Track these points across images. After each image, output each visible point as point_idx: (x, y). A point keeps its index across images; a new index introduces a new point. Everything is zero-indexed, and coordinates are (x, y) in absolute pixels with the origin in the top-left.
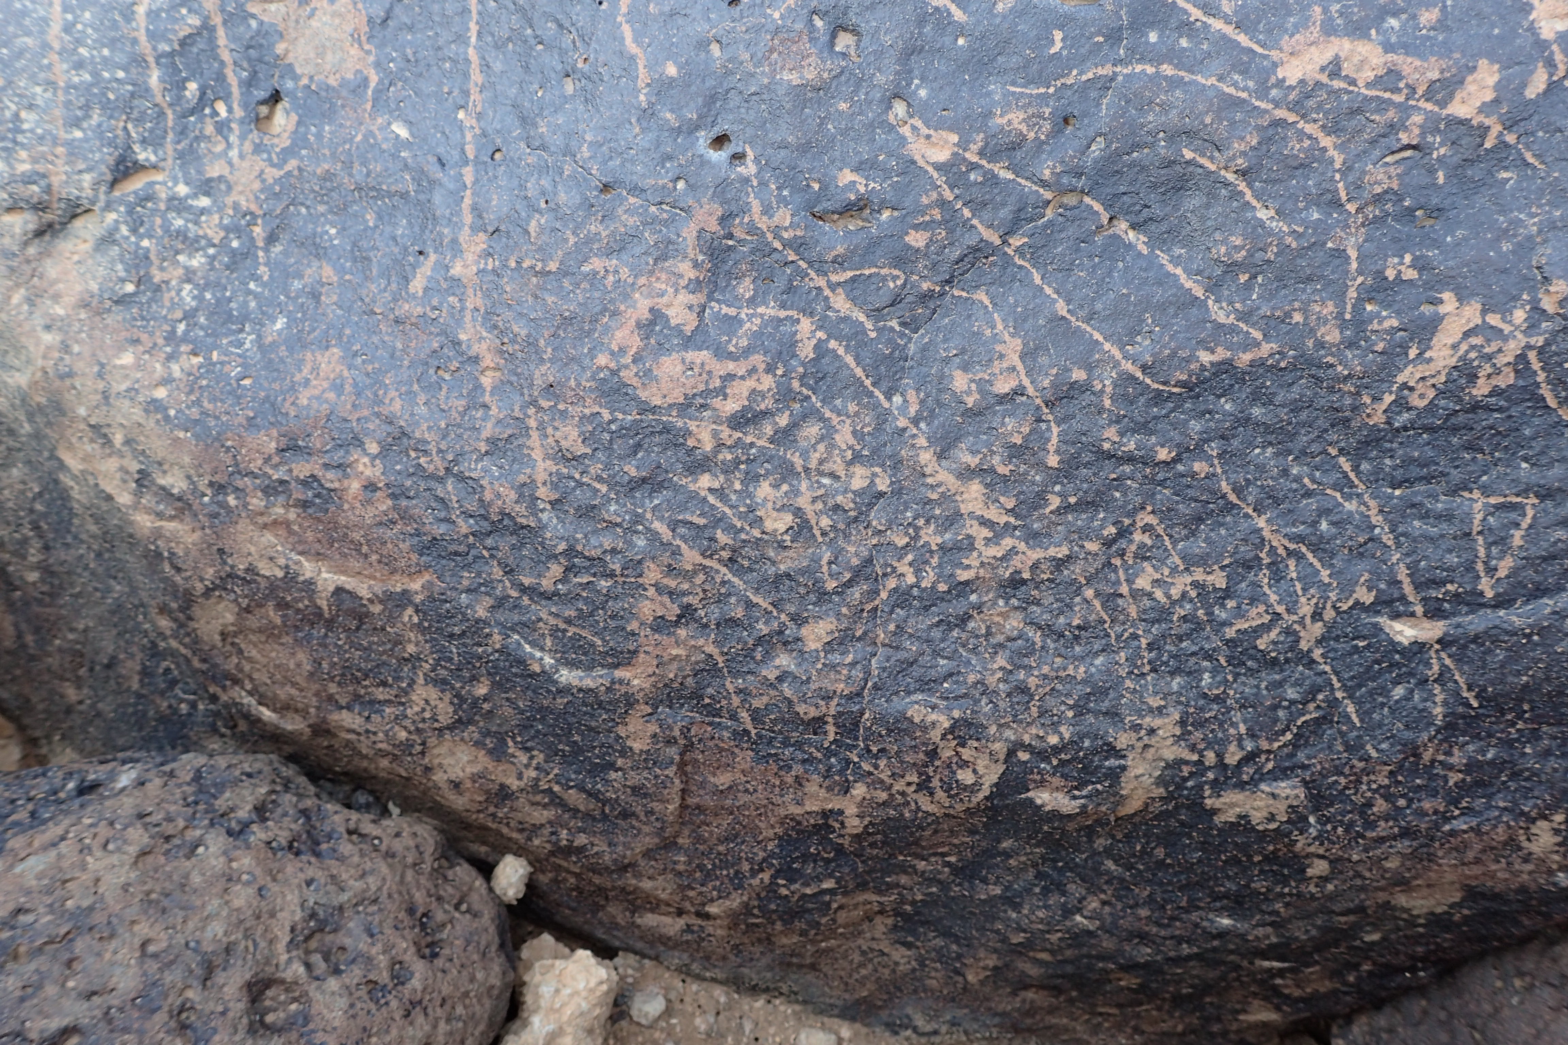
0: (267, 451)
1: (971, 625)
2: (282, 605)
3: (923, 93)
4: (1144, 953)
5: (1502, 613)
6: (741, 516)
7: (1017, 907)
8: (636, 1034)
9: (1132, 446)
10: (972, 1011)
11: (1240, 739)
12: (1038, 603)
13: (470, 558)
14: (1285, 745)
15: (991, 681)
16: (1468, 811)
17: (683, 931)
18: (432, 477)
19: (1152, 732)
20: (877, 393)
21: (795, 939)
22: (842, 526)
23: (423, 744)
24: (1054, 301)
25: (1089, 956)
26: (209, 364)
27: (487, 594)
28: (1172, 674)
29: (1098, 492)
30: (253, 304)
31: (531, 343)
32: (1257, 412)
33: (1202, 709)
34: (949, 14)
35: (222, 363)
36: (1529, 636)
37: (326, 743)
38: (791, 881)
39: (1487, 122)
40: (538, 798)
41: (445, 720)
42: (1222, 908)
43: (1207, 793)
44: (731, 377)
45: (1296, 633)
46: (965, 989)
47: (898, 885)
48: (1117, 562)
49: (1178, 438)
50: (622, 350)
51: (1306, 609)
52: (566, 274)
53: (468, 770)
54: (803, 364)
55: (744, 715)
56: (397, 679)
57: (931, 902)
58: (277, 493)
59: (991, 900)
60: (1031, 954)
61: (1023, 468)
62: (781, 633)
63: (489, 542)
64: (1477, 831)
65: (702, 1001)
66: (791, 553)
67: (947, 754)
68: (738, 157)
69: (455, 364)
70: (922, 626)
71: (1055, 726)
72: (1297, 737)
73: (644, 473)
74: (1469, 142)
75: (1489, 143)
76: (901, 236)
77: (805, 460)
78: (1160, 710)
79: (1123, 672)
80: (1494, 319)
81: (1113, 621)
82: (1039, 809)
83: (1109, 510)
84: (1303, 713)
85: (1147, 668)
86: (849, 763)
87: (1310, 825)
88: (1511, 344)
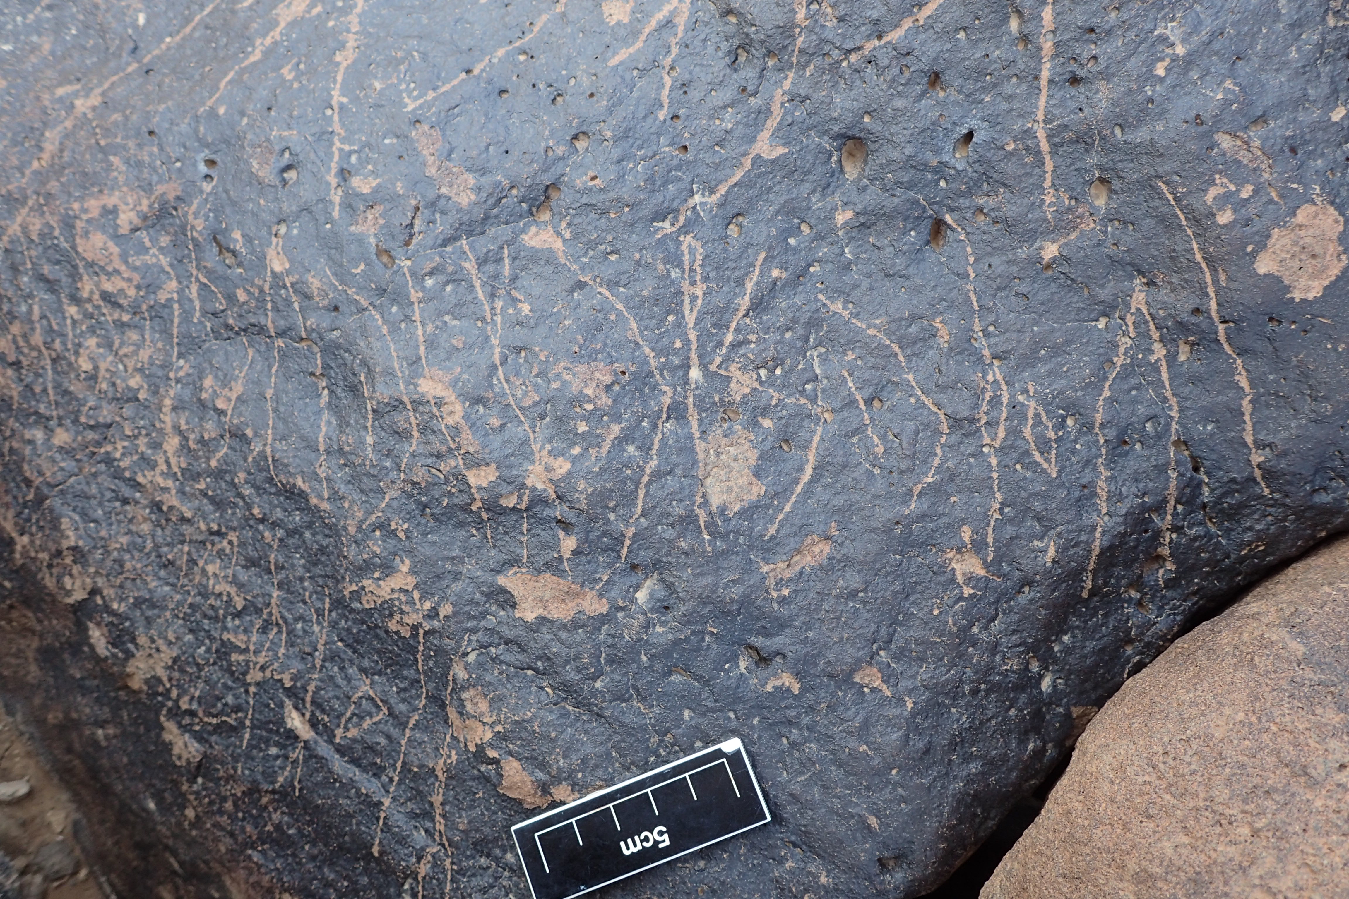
1: (128, 508)
3: (295, 232)
4: (118, 787)
5: (337, 756)
6: (74, 344)
7: (83, 695)
9: (247, 492)
10: (43, 739)
11: (192, 698)
12: (163, 529)
14: (210, 724)
15: (113, 545)
16: (263, 852)
19: (158, 650)
20: (176, 349)
24: (270, 387)
25: (100, 762)
28: (191, 631)
29: (222, 501)
30: (10, 27)
31: (64, 167)
32: (308, 534)
33: (188, 663)
34: (333, 209)
36: (335, 780)
39: (477, 496)
42: (152, 794)
43: (164, 712)
44: (117, 272)
45: (249, 667)
48: (209, 547)
49: (267, 512)
50: (87, 211)
51: (261, 660)
52: (103, 152)
54: (155, 301)
55: (7, 444)
59: (72, 677)
61: (201, 453)
62: (48, 419)
64: (259, 866)
66: (79, 385)
67: (66, 561)
68: (208, 177)
69: (33, 143)
70: (106, 484)
71: (121, 600)
72: (218, 726)
73: (50, 277)
74: (465, 498)
75: (474, 508)
76: (237, 287)
77: (120, 347)
78: (170, 643)
79: (171, 605)
80: (416, 595)
81: (186, 575)
82: (89, 637)
83: (221, 516)
84: (228, 715)
85: (181, 615)
86: (29, 520)
87: (196, 782)
88: (415, 616)
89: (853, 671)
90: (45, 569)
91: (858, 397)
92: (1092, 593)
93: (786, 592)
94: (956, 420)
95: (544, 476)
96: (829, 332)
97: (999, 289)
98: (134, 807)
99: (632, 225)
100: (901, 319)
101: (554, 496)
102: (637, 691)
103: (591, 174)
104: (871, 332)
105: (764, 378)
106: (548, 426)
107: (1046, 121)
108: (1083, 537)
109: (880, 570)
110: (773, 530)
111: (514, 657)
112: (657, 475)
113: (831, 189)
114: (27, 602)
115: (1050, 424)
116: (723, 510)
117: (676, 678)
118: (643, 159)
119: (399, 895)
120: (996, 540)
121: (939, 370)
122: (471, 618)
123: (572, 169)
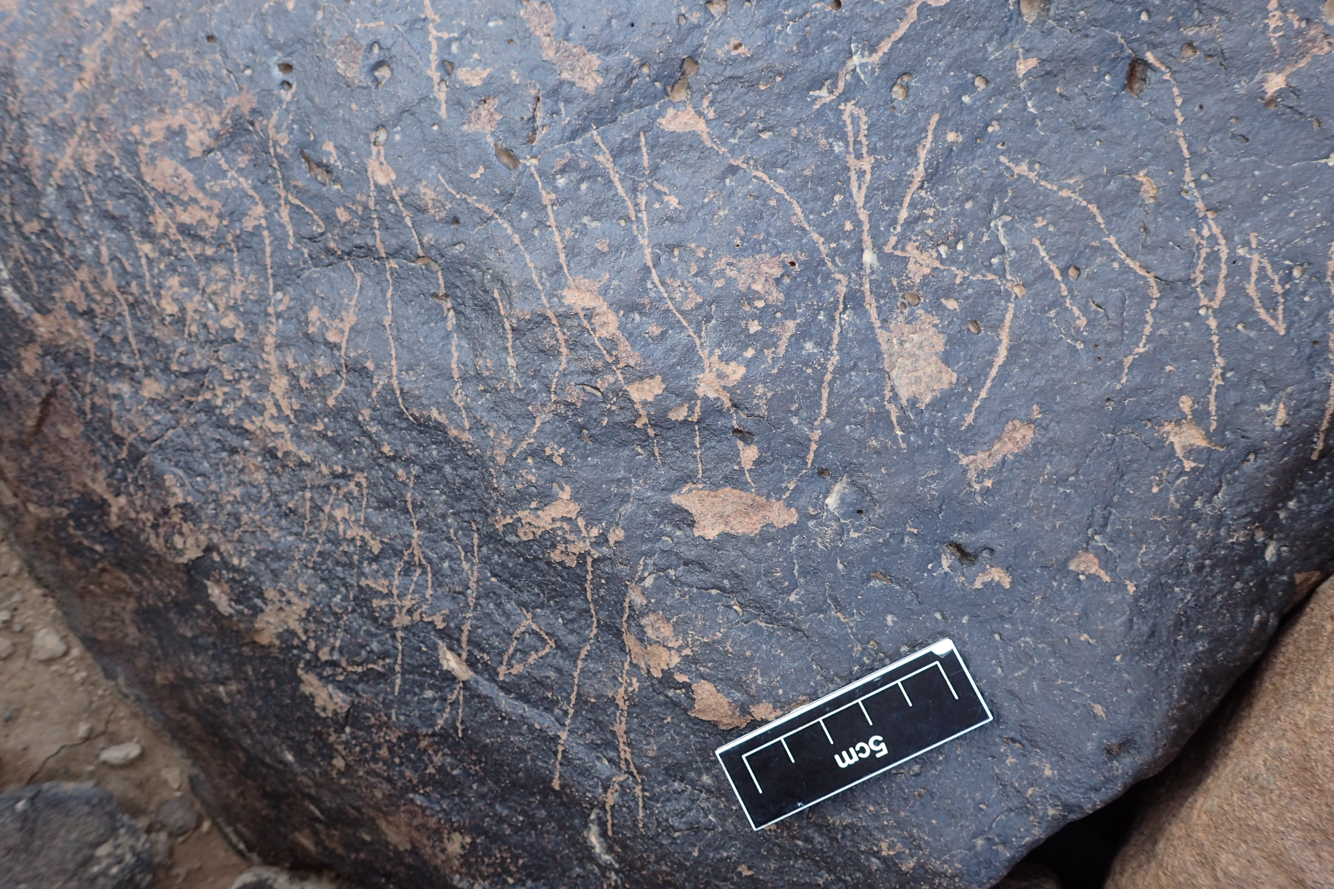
1: (236, 457)
3: (397, 137)
4: (246, 741)
5: (502, 694)
6: (152, 285)
7: (197, 654)
9: (374, 430)
10: (151, 700)
11: (333, 648)
12: (279, 477)
14: (355, 673)
15: (226, 498)
16: (426, 795)
17: (13, 508)
18: (8, 112)
19: (289, 603)
20: (271, 281)
21: (74, 568)
24: (388, 314)
25: (221, 719)
28: (323, 580)
29: (345, 442)
31: (112, 87)
32: (448, 469)
33: (324, 614)
34: (439, 108)
36: (503, 718)
38: (77, 527)
39: (642, 412)
42: (290, 747)
43: (301, 665)
44: (194, 200)
45: (394, 612)
47: (142, 584)
48: (334, 491)
49: (399, 448)
50: (150, 134)
51: (407, 603)
52: (157, 65)
54: (241, 230)
55: (88, 402)
57: (158, 611)
59: (183, 636)
60: (194, 691)
61: (315, 392)
62: (133, 370)
63: (13, 177)
64: (424, 809)
66: (166, 330)
67: (174, 519)
68: (286, 84)
69: (69, 62)
70: (209, 434)
71: (241, 554)
72: (364, 674)
73: (117, 213)
74: (629, 415)
75: (638, 425)
76: (335, 205)
77: (207, 284)
78: (302, 594)
79: (298, 556)
80: (581, 522)
81: (311, 522)
82: (208, 596)
83: (345, 457)
84: (375, 663)
85: (311, 565)
86: (125, 479)
87: (344, 732)
88: (581, 544)
89: (1068, 560)
90: (148, 529)
91: (1053, 267)
92: (1322, 454)
93: (988, 483)
94: (1167, 282)
95: (717, 383)
96: (1014, 197)
97: (1213, 132)
98: (268, 760)
99: (786, 96)
100: (1100, 175)
101: (728, 404)
102: (835, 600)
103: (734, 41)
104: (1064, 193)
105: (944, 256)
106: (715, 329)
108: (1316, 397)
109: (1091, 451)
110: (969, 418)
111: (698, 577)
112: (840, 371)
113: (1009, 35)
114: (121, 564)
115: (1276, 278)
116: (913, 402)
117: (875, 584)
118: (792, 19)
119: (586, 826)
120: (1218, 408)
121: (1146, 229)
122: (645, 541)
123: (710, 38)
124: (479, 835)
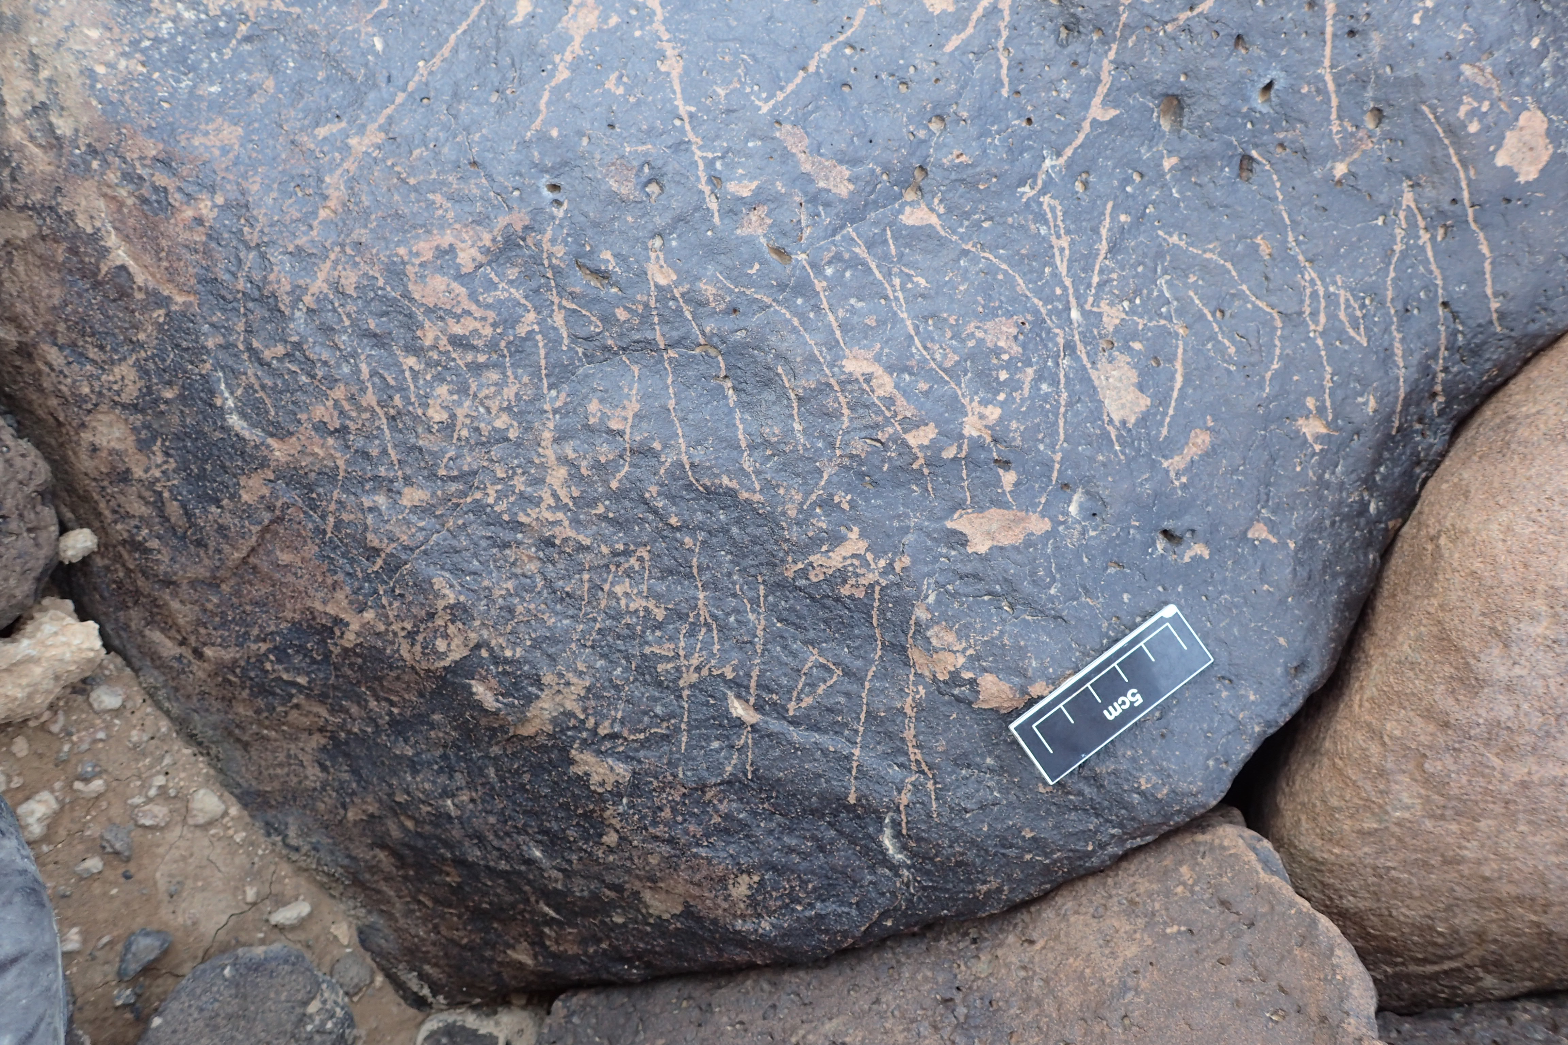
0: (146, 153)
1: (507, 552)
2: (73, 251)
3: (674, 243)
4: (474, 854)
5: (791, 728)
6: (418, 396)
8: (83, 711)
9: (660, 505)
10: (335, 844)
11: (614, 721)
12: (554, 564)
13: (230, 306)
14: (637, 741)
15: (497, 593)
16: (711, 846)
17: (175, 658)
18: (245, 243)
19: (568, 684)
20: (545, 381)
21: (250, 713)
22: (472, 442)
23: (96, 405)
24: (670, 398)
25: (439, 839)
26: (148, 78)
27: (224, 335)
28: (602, 656)
29: (627, 520)
30: (205, 65)
31: (367, 213)
32: (735, 530)
33: (604, 688)
34: (712, 216)
35: (158, 83)
36: (797, 749)
37: (18, 363)
38: (279, 661)
39: (919, 455)
40: (147, 494)
41: (125, 398)
42: (541, 842)
43: (576, 746)
44: (469, 313)
45: (681, 673)
46: (341, 822)
47: (347, 712)
48: (613, 568)
49: (686, 517)
50: (417, 254)
51: (695, 662)
52: (416, 191)
53: (112, 444)
54: (515, 336)
55: (331, 520)
56: (115, 351)
57: (362, 739)
58: (131, 181)
59: (402, 758)
60: (402, 818)
61: (596, 478)
62: (391, 481)
63: (250, 305)
64: (709, 860)
65: (147, 723)
66: (432, 437)
67: (440, 622)
68: (558, 203)
69: (310, 191)
70: (478, 533)
71: (515, 645)
72: (647, 739)
73: (378, 331)
74: (907, 459)
75: (915, 466)
76: (614, 307)
77: (478, 390)
78: (581, 674)
79: (575, 637)
80: (870, 557)
81: (589, 603)
82: (472, 694)
83: (627, 534)
84: (658, 726)
85: (589, 643)
86: (376, 592)
87: (621, 803)
88: (871, 576)
89: (1246, 530)
90: (400, 640)
91: (1206, 311)
92: (1399, 430)
93: (1184, 480)
94: (1286, 315)
95: (980, 424)
96: (1171, 261)
97: (1304, 205)
98: (505, 865)
99: (1000, 193)
100: (1230, 241)
101: (988, 440)
102: (1085, 588)
103: (956, 152)
104: (1208, 255)
105: (1128, 309)
106: (971, 380)
107: (1332, 67)
108: (1392, 388)
109: (1252, 445)
110: (1164, 431)
111: (973, 587)
112: (1069, 404)
113: (1155, 141)
114: (324, 695)
115: (1356, 306)
116: (1124, 423)
117: (1111, 571)
118: (998, 133)
119: (881, 831)
120: (1332, 403)
121: (1267, 278)
122: (926, 563)
123: (935, 150)
124: (767, 871)
